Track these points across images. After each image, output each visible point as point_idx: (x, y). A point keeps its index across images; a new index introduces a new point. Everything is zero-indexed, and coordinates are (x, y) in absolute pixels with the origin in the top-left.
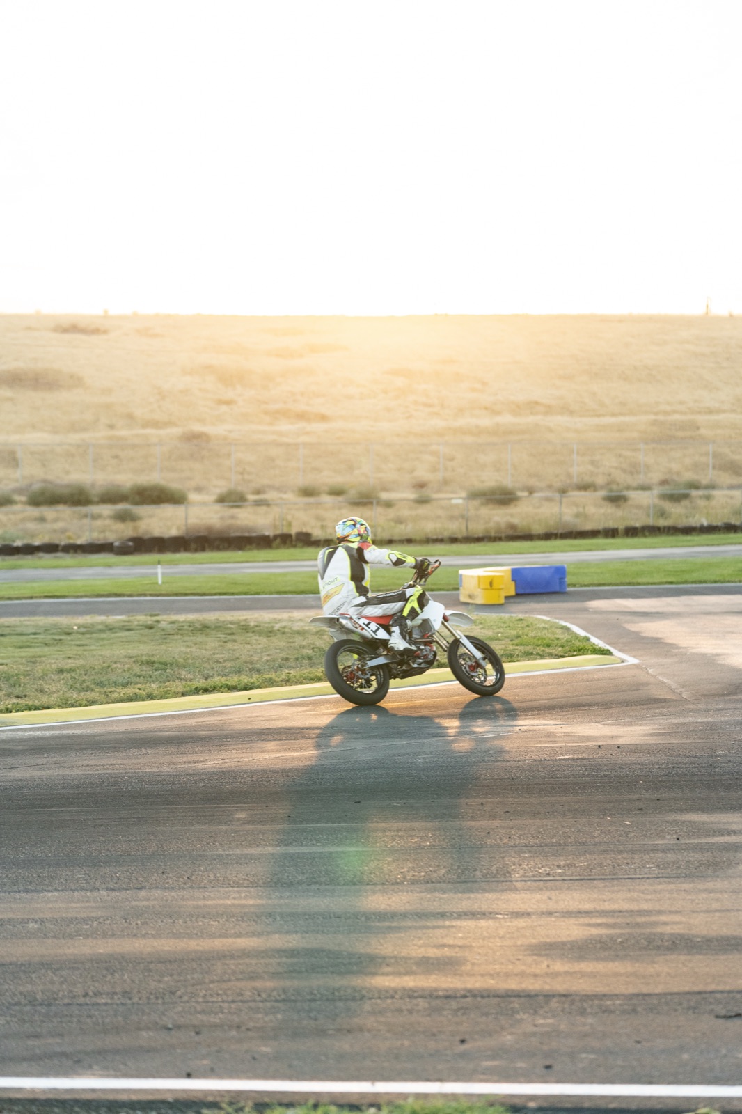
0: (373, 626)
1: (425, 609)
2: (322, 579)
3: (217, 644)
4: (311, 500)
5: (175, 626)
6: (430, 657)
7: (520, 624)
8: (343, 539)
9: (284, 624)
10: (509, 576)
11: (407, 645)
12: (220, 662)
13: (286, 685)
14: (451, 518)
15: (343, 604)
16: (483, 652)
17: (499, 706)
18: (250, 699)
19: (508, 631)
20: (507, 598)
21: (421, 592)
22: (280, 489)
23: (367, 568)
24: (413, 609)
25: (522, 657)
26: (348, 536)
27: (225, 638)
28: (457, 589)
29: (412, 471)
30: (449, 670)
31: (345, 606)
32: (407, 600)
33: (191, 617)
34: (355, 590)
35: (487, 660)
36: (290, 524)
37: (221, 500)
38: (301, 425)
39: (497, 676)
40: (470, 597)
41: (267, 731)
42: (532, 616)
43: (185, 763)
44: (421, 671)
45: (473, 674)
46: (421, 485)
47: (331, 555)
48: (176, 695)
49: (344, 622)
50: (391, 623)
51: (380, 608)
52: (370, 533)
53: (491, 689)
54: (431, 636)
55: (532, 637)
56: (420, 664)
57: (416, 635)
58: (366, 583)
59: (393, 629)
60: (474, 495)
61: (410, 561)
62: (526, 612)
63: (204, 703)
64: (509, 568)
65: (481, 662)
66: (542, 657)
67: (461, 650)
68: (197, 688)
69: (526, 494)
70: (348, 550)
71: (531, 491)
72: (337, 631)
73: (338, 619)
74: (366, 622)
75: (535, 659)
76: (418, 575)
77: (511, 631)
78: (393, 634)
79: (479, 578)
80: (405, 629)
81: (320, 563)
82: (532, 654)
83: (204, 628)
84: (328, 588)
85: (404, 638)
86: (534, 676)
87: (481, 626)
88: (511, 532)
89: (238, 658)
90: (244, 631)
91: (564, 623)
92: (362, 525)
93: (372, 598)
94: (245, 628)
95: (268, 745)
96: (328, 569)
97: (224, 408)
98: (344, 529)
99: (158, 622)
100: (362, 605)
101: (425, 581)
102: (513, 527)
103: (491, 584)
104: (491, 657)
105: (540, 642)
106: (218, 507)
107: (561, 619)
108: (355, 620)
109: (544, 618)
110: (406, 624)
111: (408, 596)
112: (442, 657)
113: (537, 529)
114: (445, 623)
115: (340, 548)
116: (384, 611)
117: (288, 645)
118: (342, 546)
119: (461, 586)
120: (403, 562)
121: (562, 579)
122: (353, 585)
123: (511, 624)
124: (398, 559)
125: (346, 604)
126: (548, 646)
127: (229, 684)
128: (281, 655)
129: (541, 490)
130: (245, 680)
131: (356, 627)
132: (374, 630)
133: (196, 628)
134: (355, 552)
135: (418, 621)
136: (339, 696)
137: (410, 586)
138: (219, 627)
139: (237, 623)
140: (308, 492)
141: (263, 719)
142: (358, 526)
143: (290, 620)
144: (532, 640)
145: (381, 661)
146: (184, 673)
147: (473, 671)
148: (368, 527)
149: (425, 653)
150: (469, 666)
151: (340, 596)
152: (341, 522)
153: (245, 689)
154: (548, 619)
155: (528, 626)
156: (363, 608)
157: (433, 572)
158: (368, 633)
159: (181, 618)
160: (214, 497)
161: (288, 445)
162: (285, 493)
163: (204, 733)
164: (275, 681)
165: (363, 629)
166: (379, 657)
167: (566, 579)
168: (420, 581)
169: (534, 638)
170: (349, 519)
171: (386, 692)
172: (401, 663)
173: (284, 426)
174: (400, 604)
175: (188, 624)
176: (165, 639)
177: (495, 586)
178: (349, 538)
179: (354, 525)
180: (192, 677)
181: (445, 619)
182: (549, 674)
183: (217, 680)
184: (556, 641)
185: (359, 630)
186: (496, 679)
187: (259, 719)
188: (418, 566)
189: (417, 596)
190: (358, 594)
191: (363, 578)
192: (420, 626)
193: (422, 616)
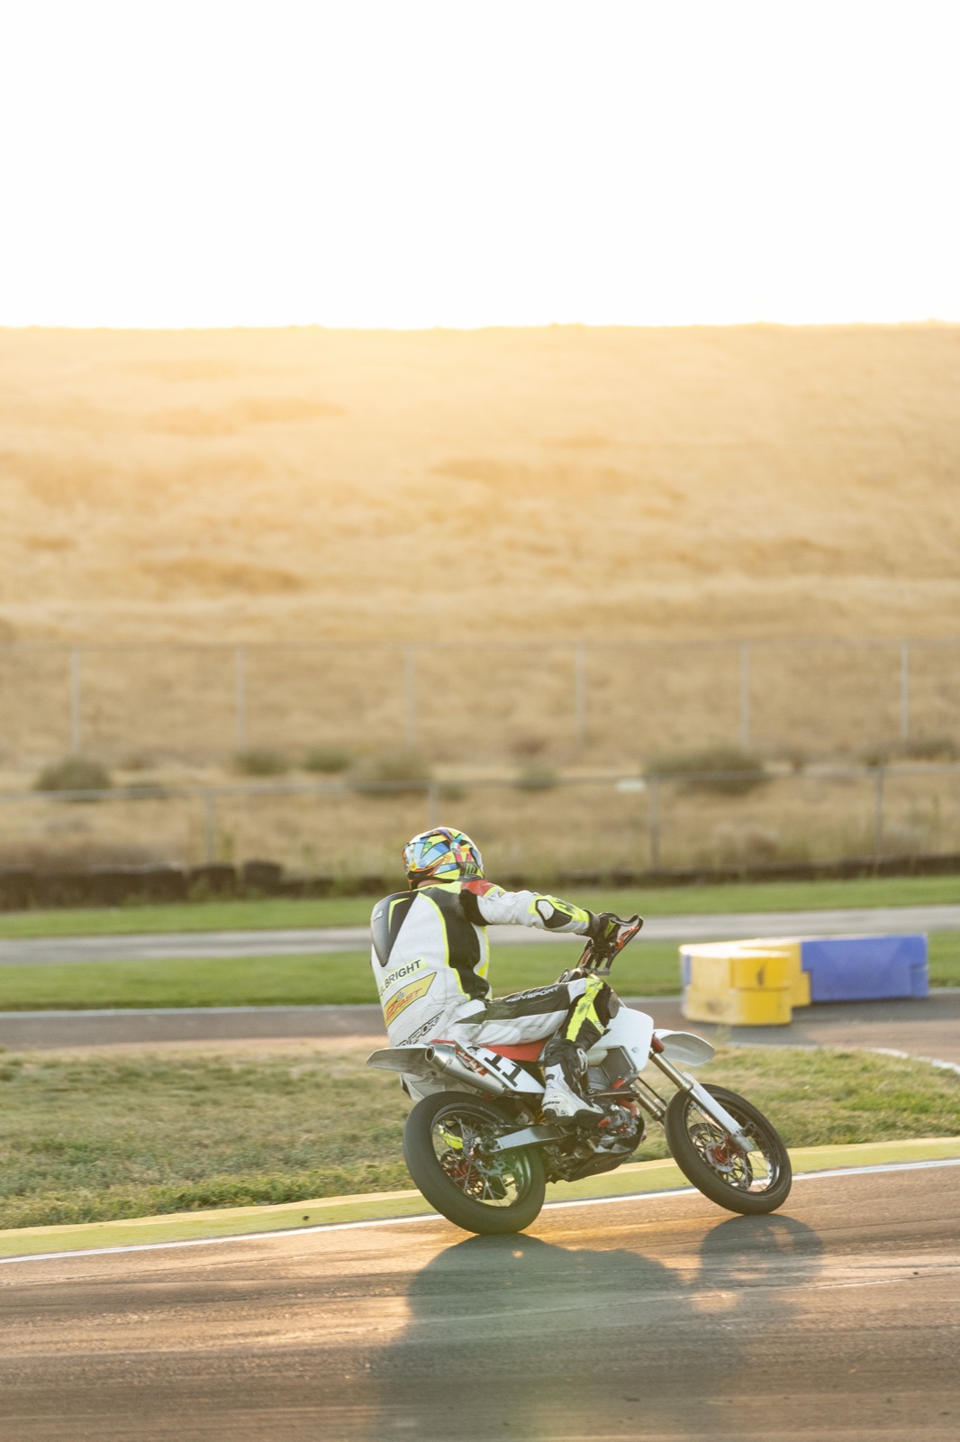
0: (507, 1065)
1: (612, 1023)
2: (383, 965)
3: (183, 1110)
4: (266, 784)
5: (61, 1072)
6: (631, 1130)
7: (846, 1066)
8: (425, 875)
9: (308, 1067)
10: (795, 958)
11: (583, 1105)
12: (206, 1146)
13: (375, 1191)
14: (609, 827)
15: (437, 1018)
16: (741, 1121)
17: (782, 1236)
18: (306, 1218)
19: (824, 1080)
20: (797, 1010)
21: (600, 986)
22: (191, 757)
23: (484, 936)
24: (587, 1024)
25: (874, 1132)
26: (432, 869)
27: (191, 1096)
28: (677, 991)
29: (506, 712)
30: (672, 1163)
31: (440, 1021)
32: (571, 1007)
33: (84, 1054)
34: (460, 986)
35: (750, 1137)
36: (229, 843)
37: (50, 784)
38: (235, 600)
39: (774, 1170)
40: (711, 1007)
41: (374, 1280)
42: (866, 1049)
43: (235, 1336)
44: (611, 1162)
45: (724, 1169)
46: (530, 748)
47: (401, 912)
48: (144, 1212)
49: (443, 1057)
50: (542, 1057)
51: (516, 1026)
52: (480, 862)
53: (763, 1198)
54: (627, 1086)
55: (881, 1092)
56: (610, 1146)
57: (596, 1085)
58: (481, 970)
59: (549, 1070)
60: (661, 771)
61: (580, 916)
62: (848, 1042)
63: (212, 1226)
64: (795, 941)
65: (740, 1139)
66: (919, 1133)
67: (695, 1117)
68: (183, 1196)
69: (783, 768)
70: (441, 898)
71: (799, 761)
72: (427, 1079)
73: (430, 1052)
74: (492, 1056)
75: (904, 1138)
76: (594, 950)
77: (830, 1080)
78: (549, 1082)
79: (733, 963)
80: (577, 1070)
81: (375, 931)
82: (893, 1126)
83: (128, 1076)
84: (399, 983)
85: (575, 1090)
86: (910, 1171)
87: (758, 1070)
88: (760, 861)
89: (241, 1138)
90: (224, 1082)
91: (945, 1065)
92: (463, 843)
93: (497, 1003)
94: (223, 1075)
95: (391, 1304)
96: (397, 942)
97: (46, 560)
98: (423, 855)
99: (17, 1063)
100: (478, 1019)
101: (608, 966)
102: (764, 848)
103: (760, 977)
104: (760, 1132)
105: (903, 1103)
106: (41, 802)
107: (934, 1056)
108: (468, 1051)
109: (895, 1053)
110: (577, 1059)
111: (572, 996)
112: (655, 1136)
113: (825, 852)
114: (657, 1055)
115: (419, 894)
116: (522, 1032)
117: (343, 1110)
118: (422, 892)
119: (689, 983)
120: (567, 919)
121: (916, 967)
122: (454, 975)
123: (824, 1066)
124: (556, 911)
125: (443, 1018)
126: (924, 1110)
127: (252, 1187)
128: (339, 1130)
129: (822, 758)
130: (285, 1180)
131: (470, 1069)
132: (509, 1073)
133: (110, 1077)
134: (457, 901)
135: (598, 1051)
136: (441, 1217)
137: (576, 976)
138: (163, 1075)
139: (201, 1065)
140: (258, 764)
141: (351, 1256)
142: (455, 845)
143: (319, 1057)
144: (885, 1099)
145: (524, 1137)
146: (136, 1168)
147: (721, 1162)
148: (475, 848)
149: (619, 1122)
150: (712, 1150)
151: (428, 999)
152: (417, 839)
153: (288, 1197)
154: (904, 1055)
155: (865, 1069)
156: (480, 1026)
157: (626, 942)
158: (494, 1081)
159: (66, 1054)
160: (29, 778)
161: (203, 650)
162: (201, 765)
163: (241, 1283)
164: (348, 1183)
165: (485, 1071)
166: (521, 1129)
167: (927, 967)
168: (598, 965)
169: (889, 1093)
170: (434, 831)
171: (539, 1210)
172: (568, 1145)
173: (194, 603)
174: (558, 1016)
175: (90, 1069)
176: (52, 1099)
177: (770, 981)
178: (438, 873)
179: (447, 844)
180: (157, 1175)
181: (656, 1046)
182: (941, 1169)
183: (219, 1181)
184: (939, 1102)
185: (476, 1075)
186: (773, 1178)
187: (344, 1256)
188: (596, 929)
189: (594, 996)
190: (468, 996)
191: (476, 959)
192: (604, 1064)
193: (605, 1042)
